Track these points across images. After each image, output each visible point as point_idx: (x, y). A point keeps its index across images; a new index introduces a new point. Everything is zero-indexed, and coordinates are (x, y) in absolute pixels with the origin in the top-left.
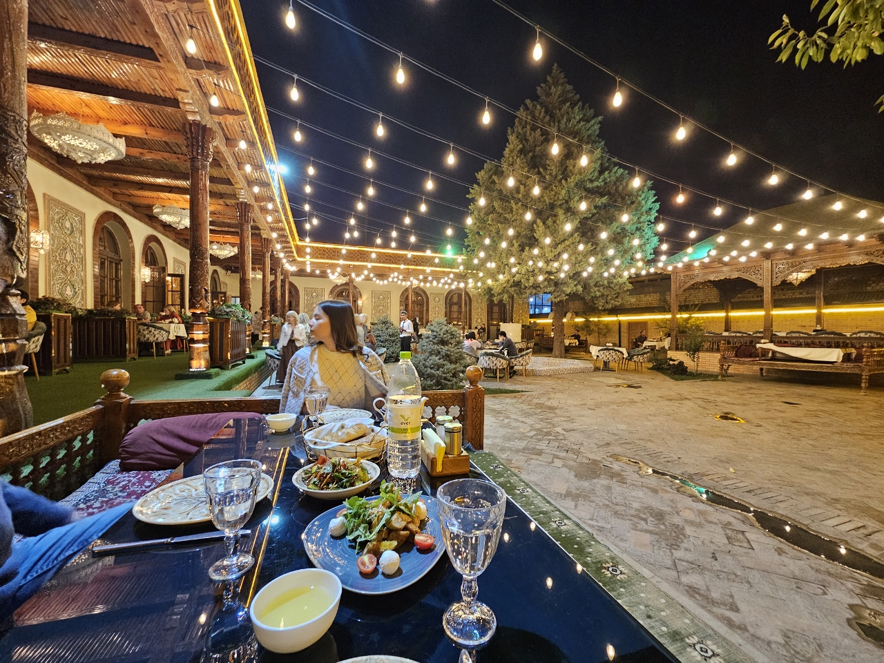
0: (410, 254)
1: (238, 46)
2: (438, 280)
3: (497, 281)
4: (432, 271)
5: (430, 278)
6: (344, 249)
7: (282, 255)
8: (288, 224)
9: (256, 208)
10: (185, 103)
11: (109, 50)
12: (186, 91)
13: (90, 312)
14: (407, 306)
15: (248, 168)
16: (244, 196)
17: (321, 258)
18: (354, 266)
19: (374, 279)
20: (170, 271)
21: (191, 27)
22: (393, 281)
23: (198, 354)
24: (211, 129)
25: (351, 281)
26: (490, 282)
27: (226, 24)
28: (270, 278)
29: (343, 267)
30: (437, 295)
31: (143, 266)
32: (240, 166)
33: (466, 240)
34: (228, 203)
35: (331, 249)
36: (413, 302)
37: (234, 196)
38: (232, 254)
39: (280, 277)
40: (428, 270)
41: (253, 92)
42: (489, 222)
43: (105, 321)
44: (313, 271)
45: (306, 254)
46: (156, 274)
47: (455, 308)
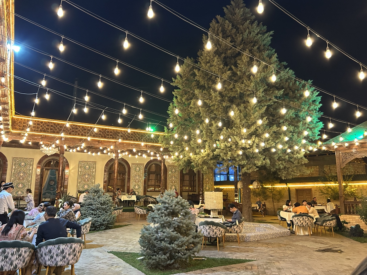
30: (138, 165)
40: (143, 144)
44: (27, 143)
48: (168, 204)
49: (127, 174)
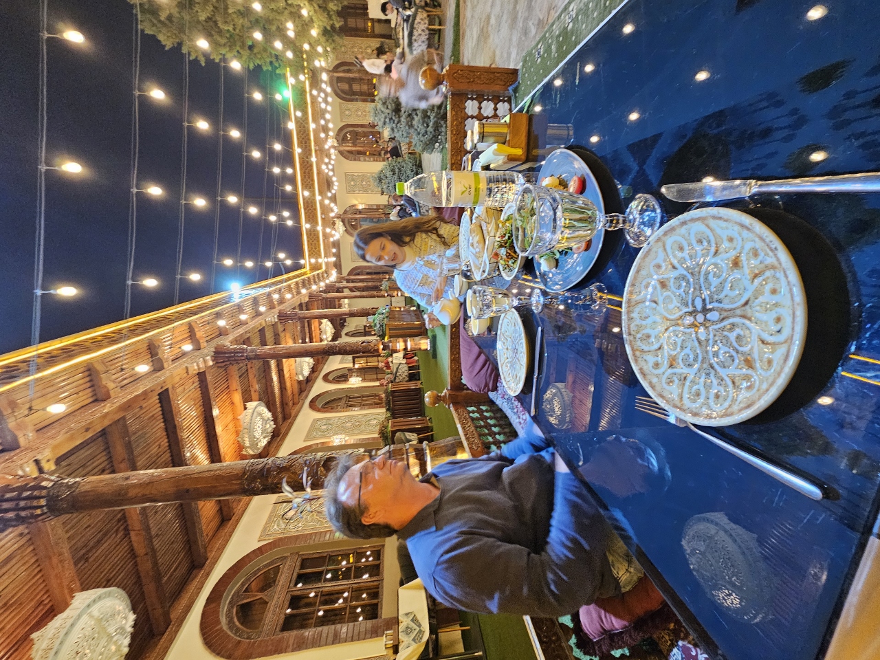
0: (297, 150)
1: (123, 332)
2: (324, 112)
3: (312, 19)
4: (315, 120)
5: (323, 122)
6: (306, 226)
7: (322, 284)
8: (291, 279)
9: (281, 307)
10: (199, 368)
11: (173, 419)
12: (187, 368)
13: (388, 410)
14: (359, 153)
15: (243, 317)
16: (272, 318)
17: (319, 247)
18: (322, 214)
19: (333, 192)
20: (351, 365)
21: (122, 370)
22: (333, 170)
23: (416, 345)
24: (216, 348)
25: (338, 216)
26: (314, 32)
27: (104, 343)
28: (347, 292)
29: (324, 226)
30: (342, 113)
31: (349, 382)
32: (242, 323)
33: (265, 68)
34: (282, 329)
35: (308, 237)
36: (355, 145)
37: (274, 325)
38: (329, 323)
39: (344, 284)
40: (312, 126)
41: (164, 317)
42: (231, 29)
43: (394, 401)
44: (334, 255)
45: (317, 262)
46: (354, 374)
47: (356, 87)
48: (386, 118)
49: (356, 129)
